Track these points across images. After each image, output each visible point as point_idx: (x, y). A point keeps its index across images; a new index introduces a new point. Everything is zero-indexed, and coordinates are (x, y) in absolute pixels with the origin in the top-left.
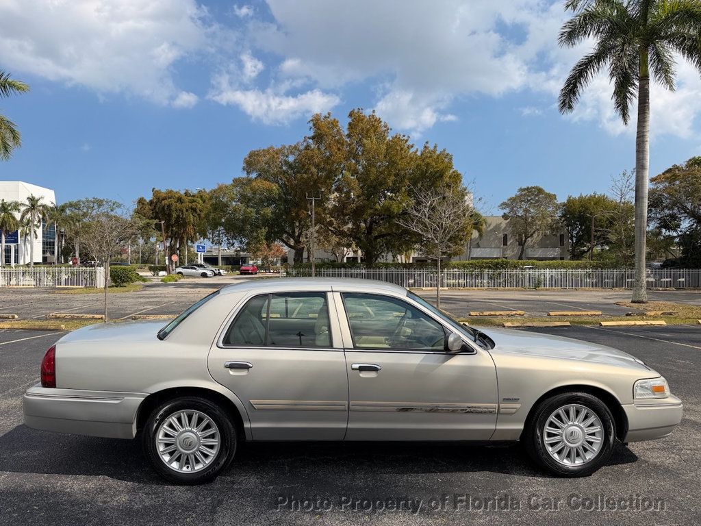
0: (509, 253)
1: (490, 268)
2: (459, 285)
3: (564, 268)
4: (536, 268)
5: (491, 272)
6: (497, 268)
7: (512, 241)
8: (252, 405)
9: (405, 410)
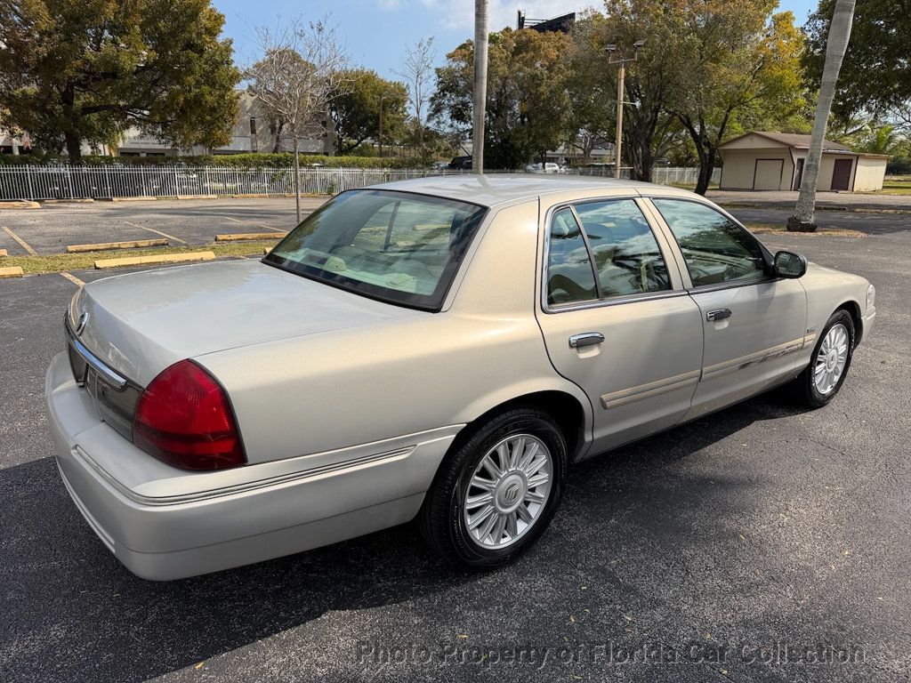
0: (260, 145)
1: (269, 165)
2: (230, 191)
3: (360, 166)
4: (327, 166)
5: (271, 171)
6: (279, 166)
7: (261, 128)
8: (603, 403)
9: (744, 366)
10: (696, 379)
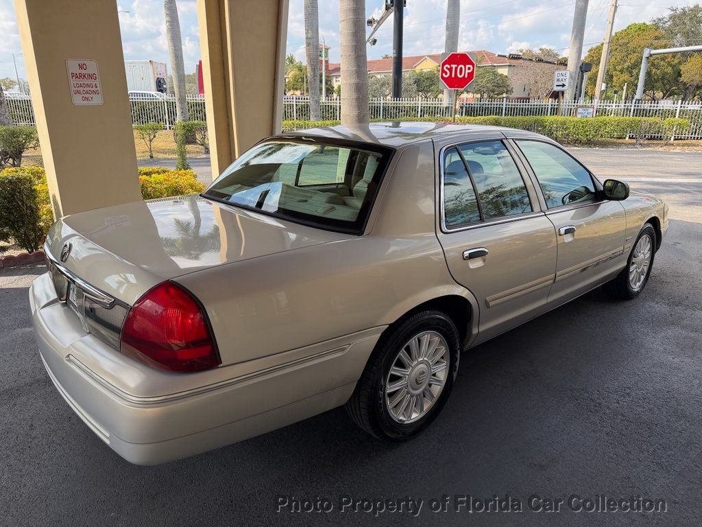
8: (487, 303)
9: (584, 269)
10: (551, 281)
